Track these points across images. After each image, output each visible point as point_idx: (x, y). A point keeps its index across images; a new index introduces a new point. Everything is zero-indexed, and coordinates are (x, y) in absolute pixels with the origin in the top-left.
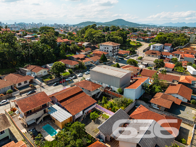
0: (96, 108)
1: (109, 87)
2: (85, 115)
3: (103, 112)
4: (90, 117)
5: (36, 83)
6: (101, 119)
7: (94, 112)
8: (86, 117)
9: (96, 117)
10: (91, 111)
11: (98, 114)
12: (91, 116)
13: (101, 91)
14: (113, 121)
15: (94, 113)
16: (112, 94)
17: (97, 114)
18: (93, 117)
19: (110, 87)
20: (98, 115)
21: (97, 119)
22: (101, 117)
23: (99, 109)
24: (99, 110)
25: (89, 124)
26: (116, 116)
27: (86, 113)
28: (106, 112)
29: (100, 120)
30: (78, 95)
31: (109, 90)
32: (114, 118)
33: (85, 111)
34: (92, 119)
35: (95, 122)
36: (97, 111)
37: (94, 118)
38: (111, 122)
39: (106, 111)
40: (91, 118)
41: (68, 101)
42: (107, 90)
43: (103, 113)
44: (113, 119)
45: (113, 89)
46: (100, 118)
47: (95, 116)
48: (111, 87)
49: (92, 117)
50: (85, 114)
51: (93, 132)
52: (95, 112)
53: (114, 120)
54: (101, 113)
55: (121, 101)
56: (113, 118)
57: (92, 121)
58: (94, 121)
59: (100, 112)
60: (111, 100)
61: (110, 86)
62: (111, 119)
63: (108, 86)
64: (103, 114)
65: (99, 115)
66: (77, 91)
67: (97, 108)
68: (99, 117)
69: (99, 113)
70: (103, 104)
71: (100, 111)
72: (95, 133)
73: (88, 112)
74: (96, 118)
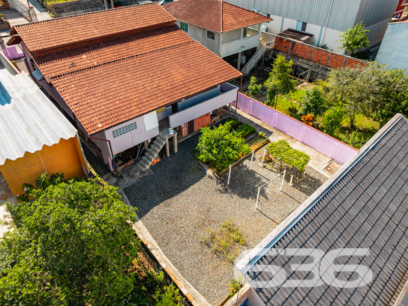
0: (235, 113)
1: (300, 29)
2: (171, 140)
3: (270, 133)
4: (198, 152)
5: (17, 11)
6: (261, 164)
7: (221, 127)
8: (176, 150)
9: (233, 154)
10: (208, 120)
11: (244, 137)
12: (202, 145)
13: (261, 45)
14: (365, 197)
15: (223, 129)
16: (314, 57)
17: (239, 140)
18: (215, 151)
19: (304, 28)
20: (246, 147)
21: (238, 164)
22: (257, 156)
23: (249, 117)
24: (252, 122)
25: (187, 187)
26: (383, 163)
27: (178, 130)
28: (285, 133)
29: (252, 173)
30: (149, 39)
31: (299, 40)
32: (373, 175)
33: (176, 120)
34: (210, 163)
35: (222, 179)
36: (241, 124)
37: (220, 157)
38: (353, 212)
39: (285, 128)
40: (201, 157)
41: (84, 60)
42: (289, 39)
43: (270, 138)
44: (366, 183)
45: (316, 37)
46: (254, 159)
47: (229, 149)
48: (310, 29)
49: (210, 151)
50: (172, 132)
51: (206, 250)
52: (228, 124)
53: (371, 192)
54: (261, 137)
55: (374, 78)
56: (364, 173)
57: (209, 172)
58: (218, 171)
59: (254, 132)
60: (305, 83)
61: (304, 24)
62: (353, 184)
63: (294, 28)
64: (268, 142)
65: (251, 144)
66: (145, 20)
67: (238, 111)
68: (249, 157)
69: (252, 133)
70: (273, 93)
71: (252, 125)
72: (216, 251)
73: (191, 124)
74: (230, 160)
